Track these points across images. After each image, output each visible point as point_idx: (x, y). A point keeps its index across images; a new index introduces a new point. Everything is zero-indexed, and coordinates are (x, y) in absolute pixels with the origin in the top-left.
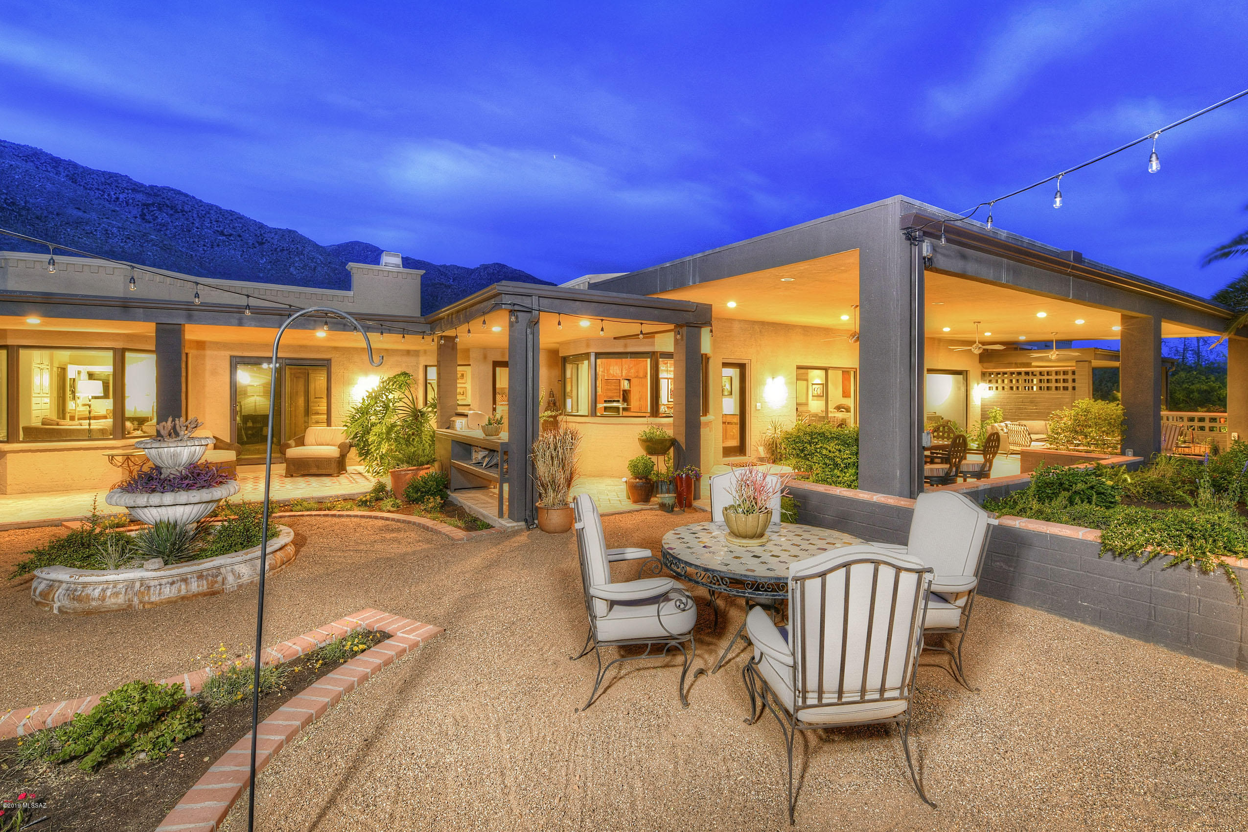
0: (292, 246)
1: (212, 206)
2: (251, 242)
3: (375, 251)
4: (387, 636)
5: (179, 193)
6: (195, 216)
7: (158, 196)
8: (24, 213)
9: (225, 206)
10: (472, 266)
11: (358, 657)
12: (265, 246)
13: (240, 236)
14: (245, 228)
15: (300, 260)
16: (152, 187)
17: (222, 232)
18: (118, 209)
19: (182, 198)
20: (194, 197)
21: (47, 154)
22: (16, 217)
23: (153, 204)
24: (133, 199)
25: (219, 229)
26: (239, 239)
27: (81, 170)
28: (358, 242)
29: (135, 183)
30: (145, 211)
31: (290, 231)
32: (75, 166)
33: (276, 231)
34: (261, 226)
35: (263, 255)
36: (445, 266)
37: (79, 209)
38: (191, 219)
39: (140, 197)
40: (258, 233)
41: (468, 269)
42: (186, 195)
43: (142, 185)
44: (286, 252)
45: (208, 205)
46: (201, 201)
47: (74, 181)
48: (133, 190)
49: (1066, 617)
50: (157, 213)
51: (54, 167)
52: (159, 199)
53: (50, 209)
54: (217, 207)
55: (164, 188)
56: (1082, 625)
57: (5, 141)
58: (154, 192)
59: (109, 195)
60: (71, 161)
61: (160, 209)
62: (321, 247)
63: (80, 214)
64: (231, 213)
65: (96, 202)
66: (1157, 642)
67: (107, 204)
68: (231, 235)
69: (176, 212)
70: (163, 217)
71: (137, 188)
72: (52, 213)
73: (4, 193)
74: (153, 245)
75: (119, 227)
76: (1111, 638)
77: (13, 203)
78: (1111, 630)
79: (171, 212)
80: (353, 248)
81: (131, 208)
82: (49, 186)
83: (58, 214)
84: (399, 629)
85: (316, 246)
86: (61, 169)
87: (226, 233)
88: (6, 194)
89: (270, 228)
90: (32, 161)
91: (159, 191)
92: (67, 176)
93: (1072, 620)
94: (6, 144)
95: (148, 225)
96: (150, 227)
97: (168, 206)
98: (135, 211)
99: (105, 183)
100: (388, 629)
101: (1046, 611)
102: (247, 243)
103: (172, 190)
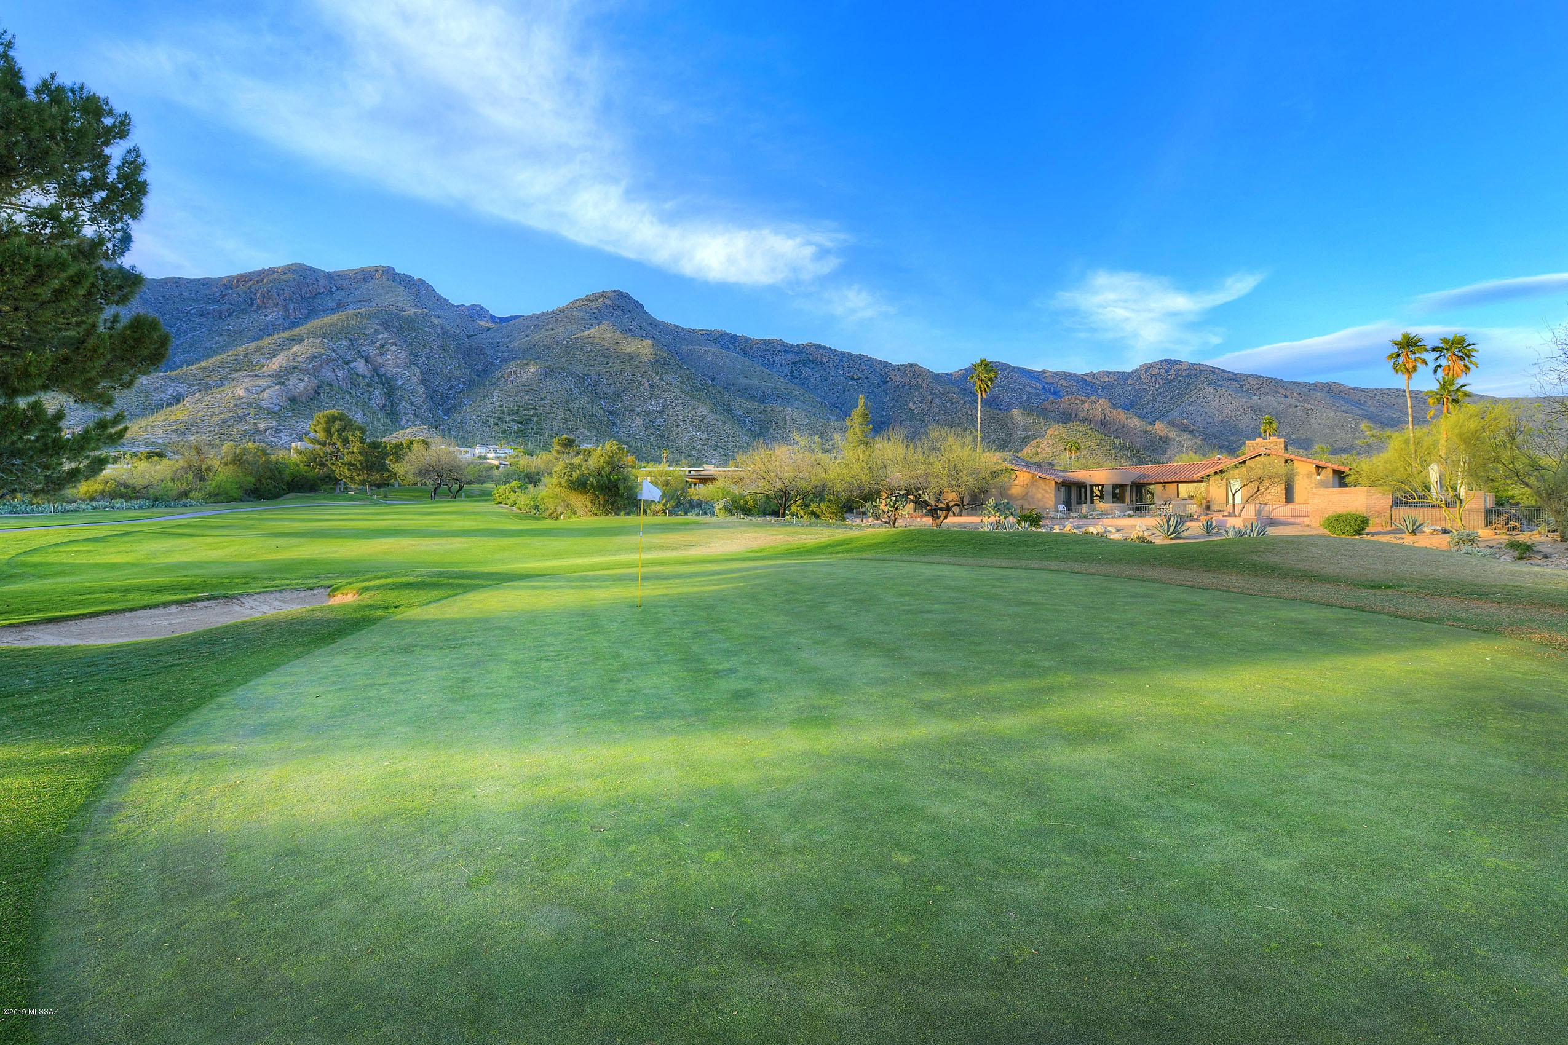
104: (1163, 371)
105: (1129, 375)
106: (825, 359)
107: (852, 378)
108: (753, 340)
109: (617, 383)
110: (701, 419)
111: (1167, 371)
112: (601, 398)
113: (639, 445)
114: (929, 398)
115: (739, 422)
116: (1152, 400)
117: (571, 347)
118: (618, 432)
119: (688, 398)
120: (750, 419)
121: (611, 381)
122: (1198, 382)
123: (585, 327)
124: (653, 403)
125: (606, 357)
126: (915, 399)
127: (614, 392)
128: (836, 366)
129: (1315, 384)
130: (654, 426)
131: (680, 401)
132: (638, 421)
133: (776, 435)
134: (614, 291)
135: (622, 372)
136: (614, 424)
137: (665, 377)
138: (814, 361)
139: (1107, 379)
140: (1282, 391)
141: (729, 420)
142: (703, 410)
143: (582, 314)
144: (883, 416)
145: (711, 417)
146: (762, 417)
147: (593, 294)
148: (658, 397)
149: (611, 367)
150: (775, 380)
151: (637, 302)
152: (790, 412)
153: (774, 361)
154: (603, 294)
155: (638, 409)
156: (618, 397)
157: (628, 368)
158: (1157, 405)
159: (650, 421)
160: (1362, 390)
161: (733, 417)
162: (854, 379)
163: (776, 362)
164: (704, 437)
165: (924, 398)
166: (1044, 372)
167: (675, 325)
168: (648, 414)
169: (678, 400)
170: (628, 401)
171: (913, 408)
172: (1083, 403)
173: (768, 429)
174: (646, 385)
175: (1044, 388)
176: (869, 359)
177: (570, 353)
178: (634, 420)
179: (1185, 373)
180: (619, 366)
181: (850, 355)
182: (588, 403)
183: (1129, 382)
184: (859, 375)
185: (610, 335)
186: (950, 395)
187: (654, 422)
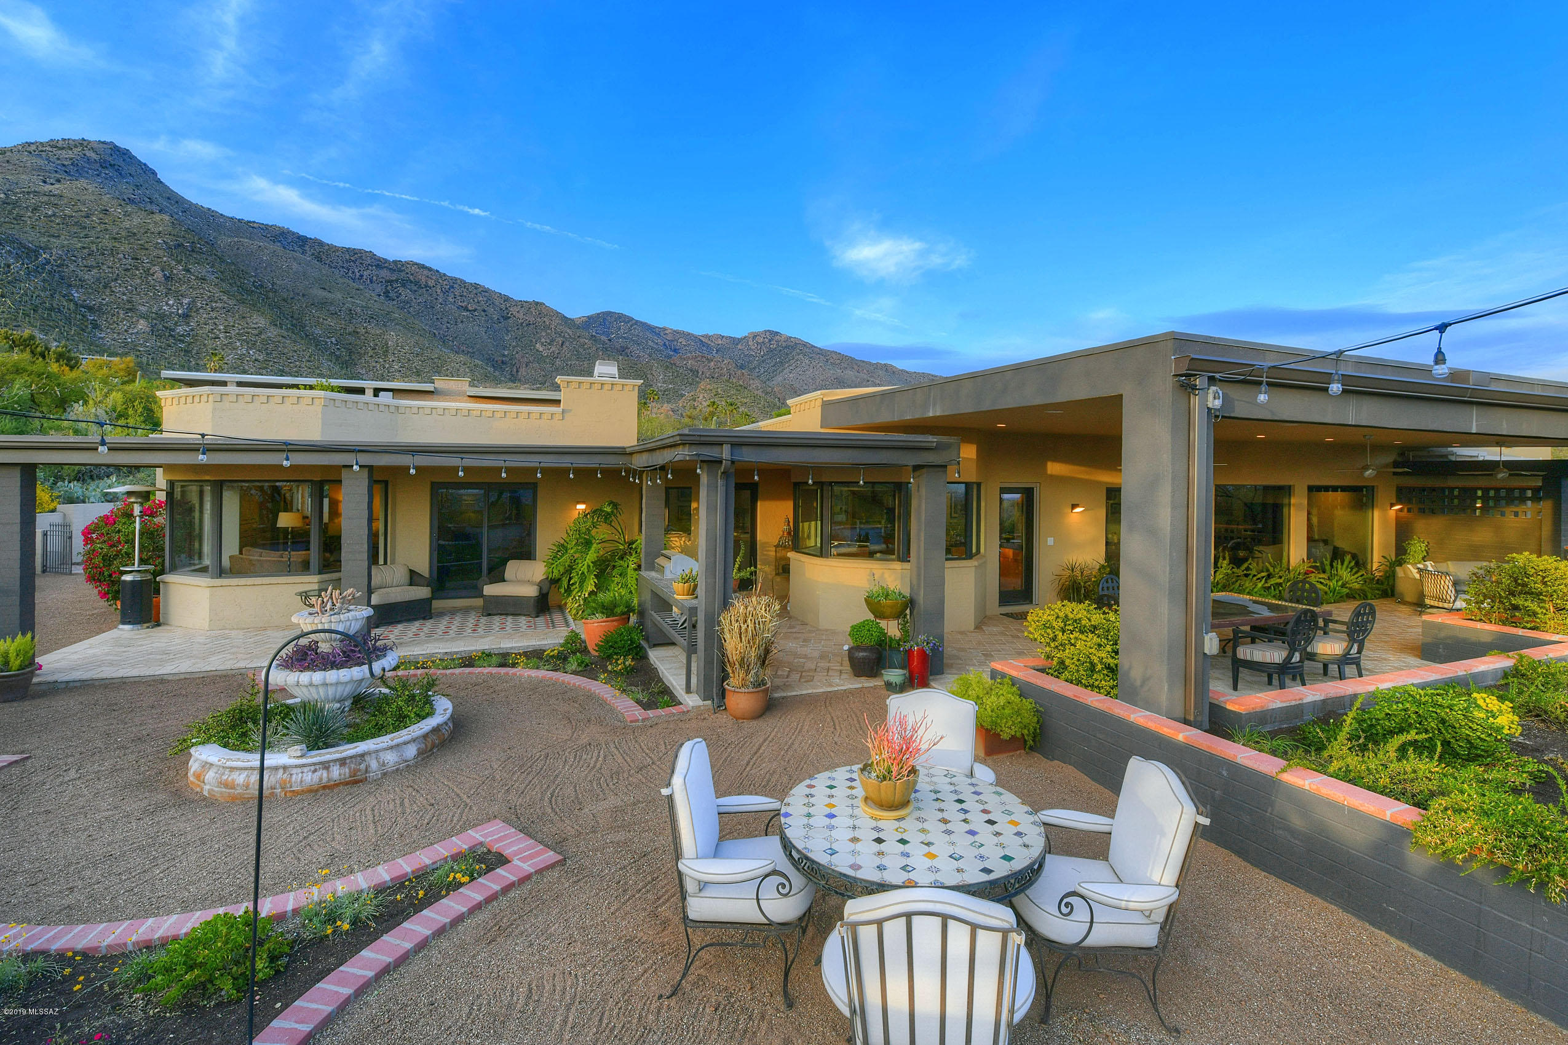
0: (539, 320)
1: (456, 279)
2: (495, 317)
3: (629, 322)
4: (502, 860)
5: (423, 267)
6: (439, 291)
7: (402, 271)
8: (271, 295)
9: (470, 279)
10: (739, 335)
11: (461, 890)
12: (510, 321)
13: (484, 311)
14: (489, 302)
15: (548, 334)
16: (395, 262)
17: (466, 307)
18: (361, 287)
19: (426, 272)
20: (438, 271)
21: (294, 233)
22: (263, 300)
23: (397, 281)
24: (377, 276)
25: (463, 305)
26: (483, 314)
27: (327, 247)
28: (611, 312)
29: (379, 259)
30: (389, 288)
31: (537, 303)
32: (321, 244)
33: (522, 304)
34: (507, 299)
35: (508, 331)
36: (707, 336)
37: (324, 289)
38: (435, 295)
39: (384, 273)
40: (503, 307)
41: (734, 339)
42: (430, 269)
43: (386, 261)
44: (532, 326)
45: (452, 278)
46: (445, 275)
47: (320, 260)
48: (377, 266)
49: (1368, 921)
50: (401, 290)
51: (300, 246)
52: (403, 274)
53: (296, 291)
54: (461, 280)
55: (407, 263)
56: (1387, 936)
57: (254, 222)
58: (398, 267)
59: (353, 272)
60: (317, 240)
61: (403, 286)
62: (570, 319)
63: (325, 294)
64: (476, 286)
65: (341, 280)
66: (1486, 982)
67: (351, 282)
68: (475, 310)
69: (420, 287)
70: (406, 293)
71: (380, 264)
72: (298, 294)
73: (252, 276)
74: (397, 324)
75: (362, 307)
76: (1424, 963)
77: (262, 286)
78: (1425, 951)
79: (416, 288)
80: (604, 319)
81: (375, 285)
82: (295, 266)
83: (304, 295)
84: (516, 853)
85: (565, 319)
86: (307, 248)
87: (470, 308)
88: (255, 276)
89: (516, 301)
90: (280, 241)
91: (403, 265)
92: (313, 254)
93: (1374, 926)
94: (255, 225)
95: (391, 303)
96: (393, 305)
97: (411, 282)
98: (379, 289)
99: (350, 261)
100: (506, 852)
101: (1341, 908)
102: (492, 319)
103: (416, 264)
104: (767, 340)
105: (740, 340)
106: (431, 283)
107: (466, 309)
108: (331, 247)
109: (105, 267)
110: (256, 332)
111: (770, 341)
112: (70, 286)
113: (144, 360)
114: (560, 340)
115: (316, 342)
116: (759, 365)
117: (15, 204)
118: (102, 338)
119: (234, 302)
120: (333, 340)
121: (91, 262)
122: (794, 353)
123: (45, 182)
124: (171, 302)
125: (85, 228)
126: (543, 340)
127: (98, 279)
128: (445, 292)
129: (876, 364)
130: (172, 336)
131: (219, 305)
132: (142, 325)
133: (374, 364)
134: (104, 143)
135: (113, 252)
136: (96, 326)
137: (193, 268)
138: (416, 283)
139: (720, 342)
140: (856, 367)
141: (302, 338)
142: (259, 321)
143: (41, 162)
144: (504, 355)
145: (273, 332)
146: (352, 339)
147: (64, 140)
148: (179, 296)
149: (92, 243)
150: (365, 297)
151: (145, 165)
152: (392, 337)
153: (362, 276)
154: (83, 143)
155: (141, 308)
156: (105, 287)
157: (125, 247)
158: (762, 370)
159: (167, 328)
160: (907, 372)
161: (307, 336)
162: (468, 310)
163: (365, 277)
164: (261, 358)
165: (552, 341)
166: (664, 329)
167: (209, 209)
168: (162, 317)
169: (216, 302)
170: (124, 294)
171: (541, 349)
172: (709, 362)
173: (361, 356)
174: (159, 275)
175: (665, 344)
176: (486, 291)
177: (10, 212)
178: (134, 324)
179: (784, 344)
180: (107, 242)
181: (463, 282)
182: (44, 289)
183: (739, 347)
184: (474, 306)
185: (92, 198)
186: (582, 340)
187: (173, 330)
